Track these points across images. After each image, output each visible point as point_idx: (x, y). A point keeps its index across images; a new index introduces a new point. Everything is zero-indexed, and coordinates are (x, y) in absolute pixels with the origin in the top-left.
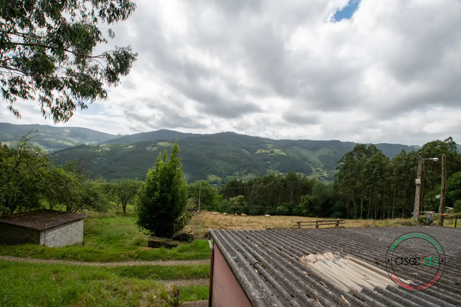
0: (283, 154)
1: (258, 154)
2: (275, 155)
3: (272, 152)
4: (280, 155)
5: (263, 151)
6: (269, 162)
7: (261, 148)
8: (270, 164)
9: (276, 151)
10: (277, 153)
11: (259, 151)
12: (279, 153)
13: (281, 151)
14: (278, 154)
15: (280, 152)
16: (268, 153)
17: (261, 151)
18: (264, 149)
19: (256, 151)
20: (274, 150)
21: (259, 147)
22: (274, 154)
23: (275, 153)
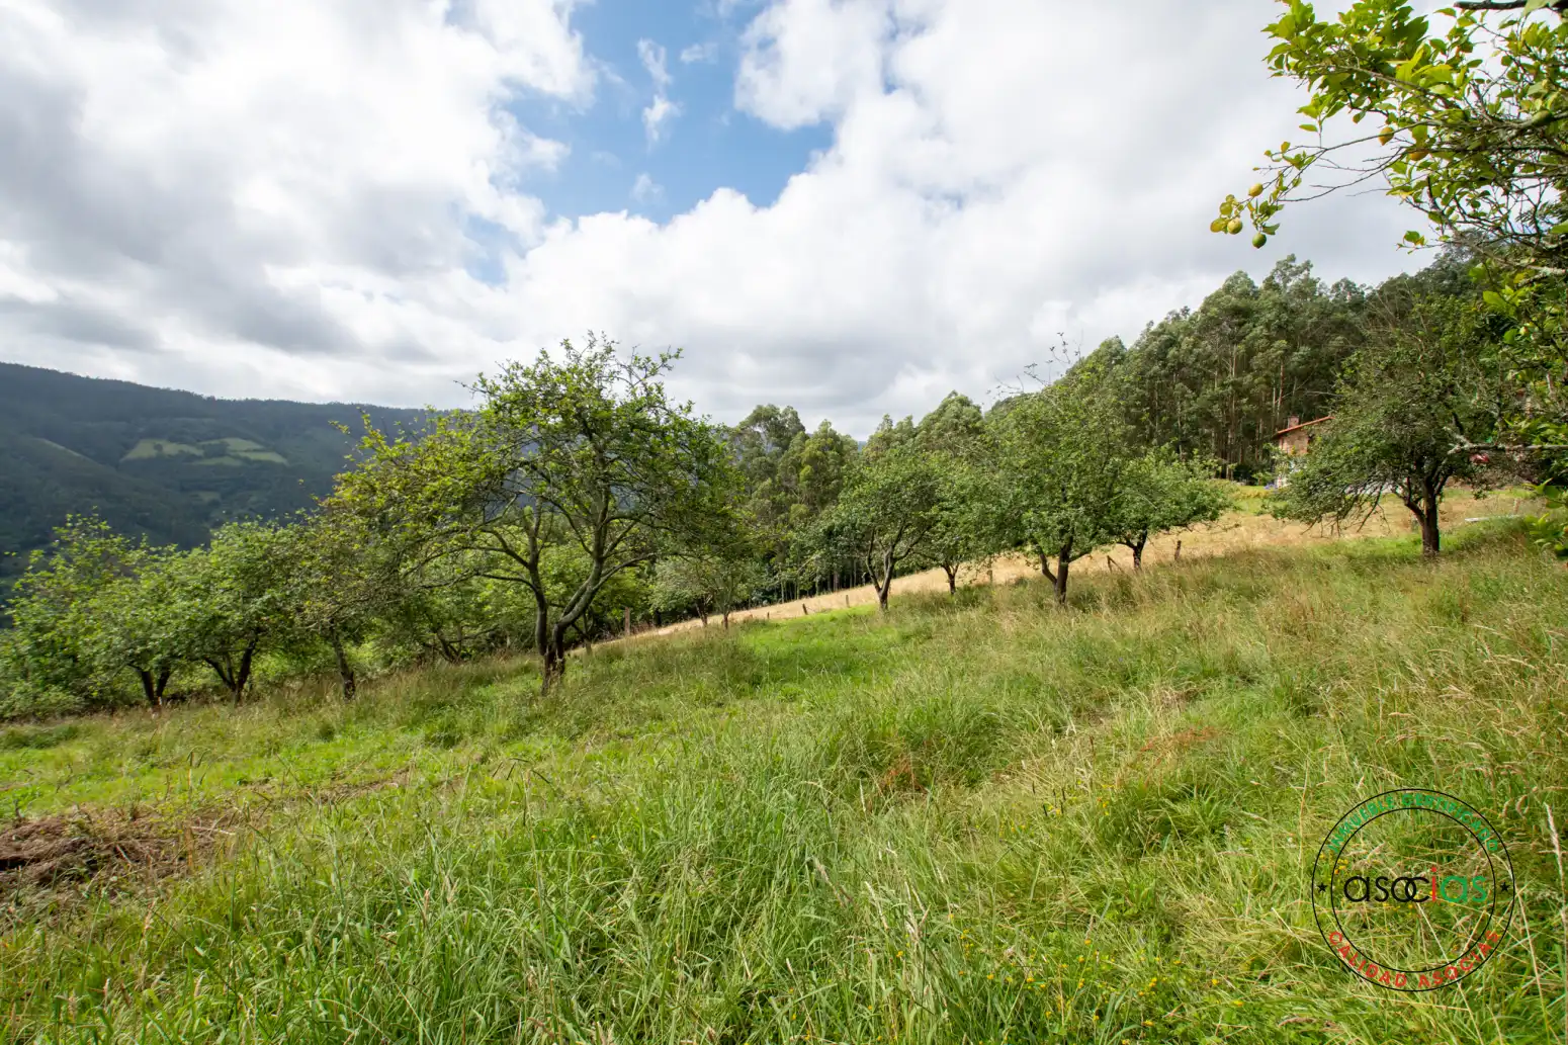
0: (277, 458)
1: (146, 465)
2: (237, 463)
3: (221, 452)
4: (259, 461)
5: (170, 449)
6: (207, 497)
7: (153, 434)
8: (215, 504)
9: (236, 444)
10: (243, 455)
11: (144, 450)
12: (253, 456)
13: (258, 447)
14: (246, 460)
15: (255, 451)
16: (199, 458)
17: (159, 448)
18: (172, 440)
19: (128, 447)
20: (229, 440)
21: (141, 430)
22: (226, 461)
23: (237, 458)
